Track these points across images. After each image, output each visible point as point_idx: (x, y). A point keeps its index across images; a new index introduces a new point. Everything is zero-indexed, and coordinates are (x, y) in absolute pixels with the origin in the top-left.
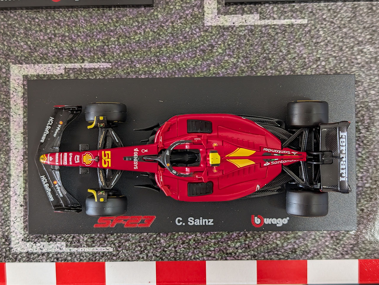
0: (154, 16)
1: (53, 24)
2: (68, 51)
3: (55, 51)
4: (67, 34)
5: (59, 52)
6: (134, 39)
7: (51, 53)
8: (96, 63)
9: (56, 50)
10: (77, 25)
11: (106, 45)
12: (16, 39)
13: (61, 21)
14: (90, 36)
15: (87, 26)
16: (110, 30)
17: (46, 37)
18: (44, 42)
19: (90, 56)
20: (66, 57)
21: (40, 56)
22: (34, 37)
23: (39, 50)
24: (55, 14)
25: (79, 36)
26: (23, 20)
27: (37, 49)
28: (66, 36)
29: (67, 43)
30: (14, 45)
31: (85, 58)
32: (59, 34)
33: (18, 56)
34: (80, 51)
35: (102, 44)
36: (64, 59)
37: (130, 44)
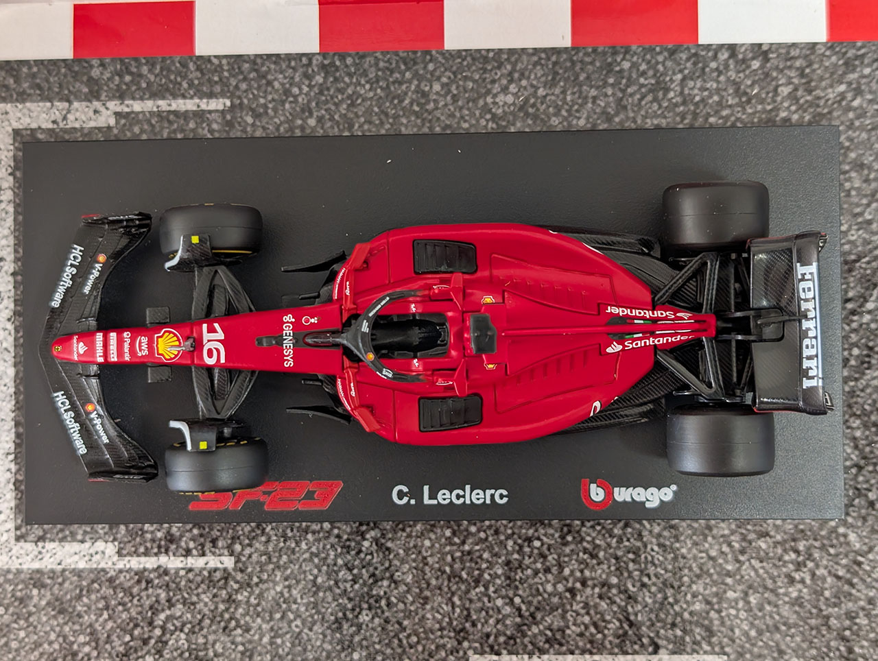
0: (837, 538)
1: (578, 555)
2: (618, 624)
3: (584, 624)
4: (614, 580)
5: (595, 625)
6: (786, 594)
7: (573, 628)
8: (688, 654)
9: (587, 619)
10: (640, 556)
11: (713, 609)
12: (482, 589)
13: (599, 546)
14: (672, 587)
15: (666, 559)
16: (724, 572)
17: (560, 588)
18: (555, 600)
19: (672, 637)
20: (611, 638)
21: (546, 635)
22: (530, 586)
23: (543, 618)
24: (584, 529)
25: (644, 585)
26: (501, 542)
27: (539, 616)
28: (610, 587)
29: (615, 602)
30: (479, 605)
31: (660, 642)
32: (593, 579)
33: (488, 636)
34: (648, 623)
35: (703, 606)
36: (607, 643)
37: (776, 606)
